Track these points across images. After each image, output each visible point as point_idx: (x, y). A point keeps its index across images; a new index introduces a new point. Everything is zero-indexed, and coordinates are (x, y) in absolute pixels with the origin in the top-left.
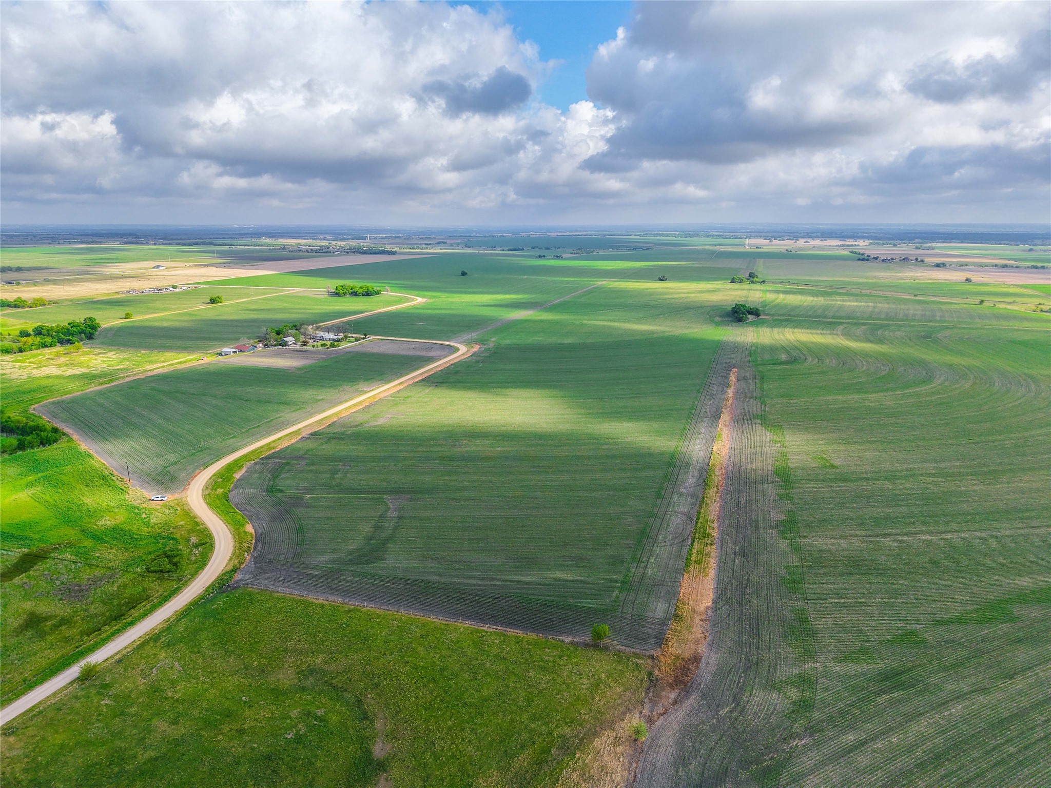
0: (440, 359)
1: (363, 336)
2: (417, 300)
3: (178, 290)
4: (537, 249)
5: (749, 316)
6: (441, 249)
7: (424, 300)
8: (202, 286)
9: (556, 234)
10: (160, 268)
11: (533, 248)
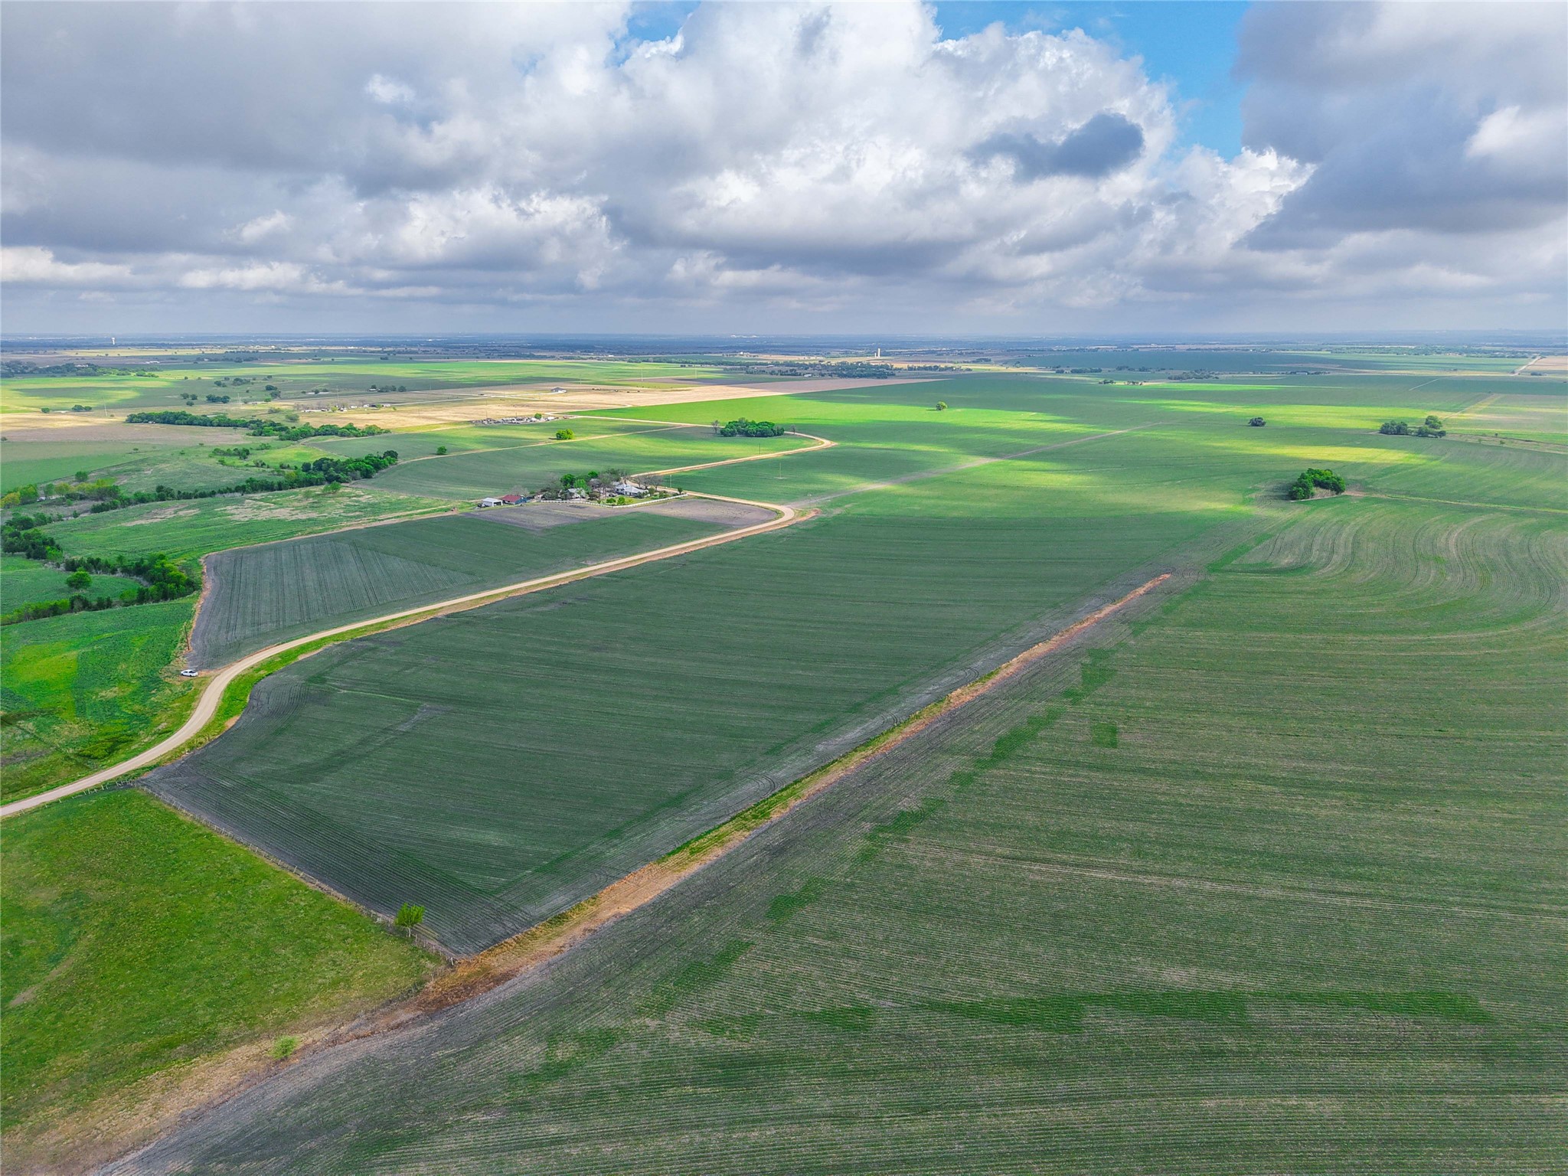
0: (737, 529)
1: (677, 492)
2: (823, 443)
3: (542, 420)
4: (1126, 370)
5: (1314, 490)
6: (970, 370)
7: (834, 444)
8: (575, 417)
9: (1187, 347)
10: (560, 392)
11: (1120, 369)
